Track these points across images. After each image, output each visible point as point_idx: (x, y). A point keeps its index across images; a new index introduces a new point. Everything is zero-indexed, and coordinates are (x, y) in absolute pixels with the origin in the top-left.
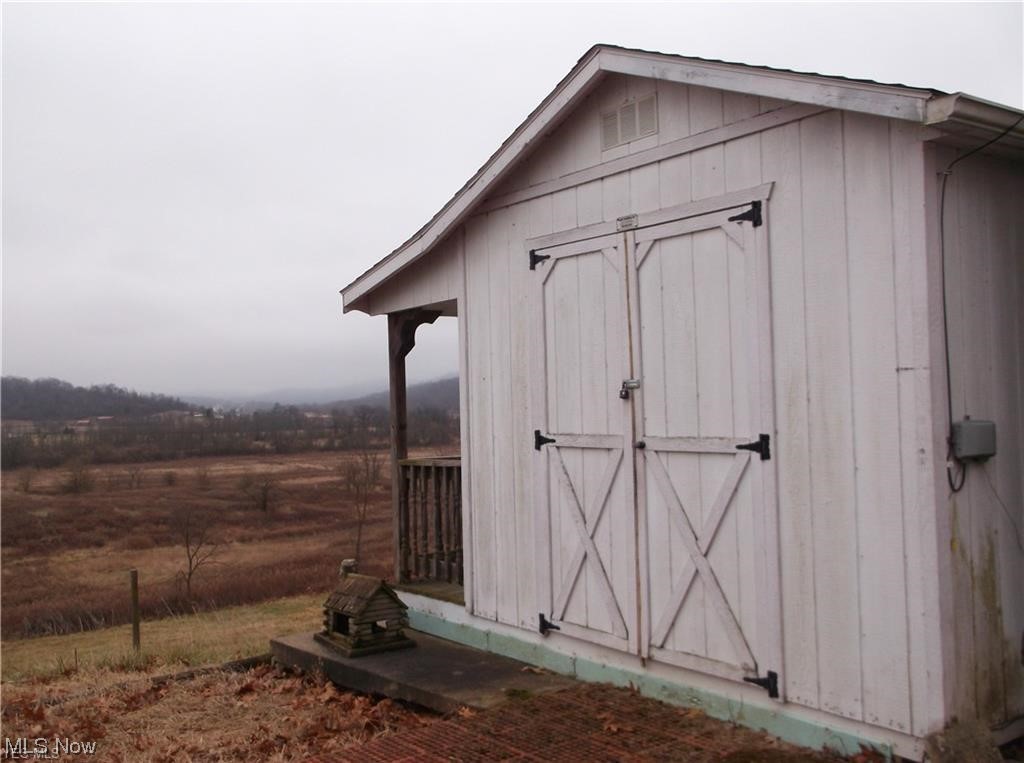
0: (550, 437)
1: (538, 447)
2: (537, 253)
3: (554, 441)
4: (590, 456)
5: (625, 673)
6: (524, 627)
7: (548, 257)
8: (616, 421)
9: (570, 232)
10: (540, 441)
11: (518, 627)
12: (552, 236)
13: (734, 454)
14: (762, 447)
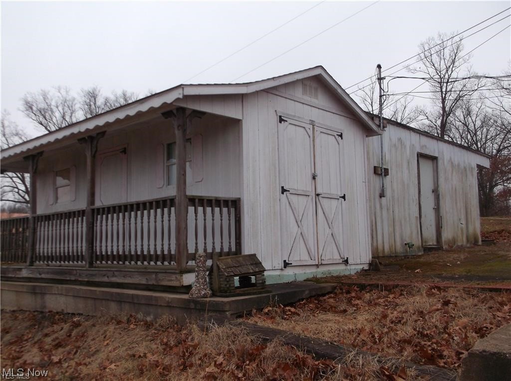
0: (288, 190)
1: (283, 193)
2: (282, 118)
3: (289, 191)
4: (301, 198)
5: (311, 273)
6: (275, 268)
7: (286, 121)
8: (308, 187)
9: (291, 115)
10: (284, 191)
11: (272, 270)
12: (288, 115)
13: (338, 199)
14: (344, 197)
